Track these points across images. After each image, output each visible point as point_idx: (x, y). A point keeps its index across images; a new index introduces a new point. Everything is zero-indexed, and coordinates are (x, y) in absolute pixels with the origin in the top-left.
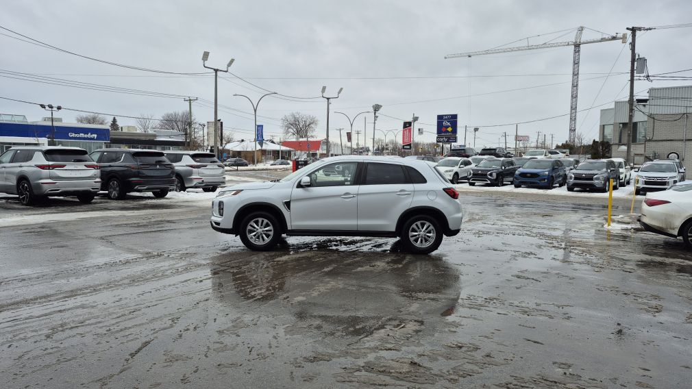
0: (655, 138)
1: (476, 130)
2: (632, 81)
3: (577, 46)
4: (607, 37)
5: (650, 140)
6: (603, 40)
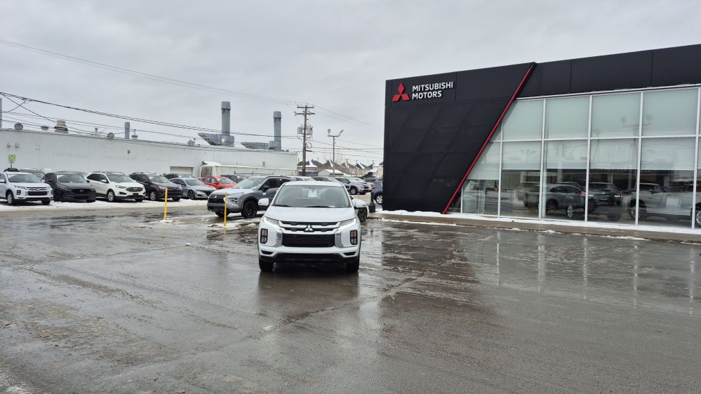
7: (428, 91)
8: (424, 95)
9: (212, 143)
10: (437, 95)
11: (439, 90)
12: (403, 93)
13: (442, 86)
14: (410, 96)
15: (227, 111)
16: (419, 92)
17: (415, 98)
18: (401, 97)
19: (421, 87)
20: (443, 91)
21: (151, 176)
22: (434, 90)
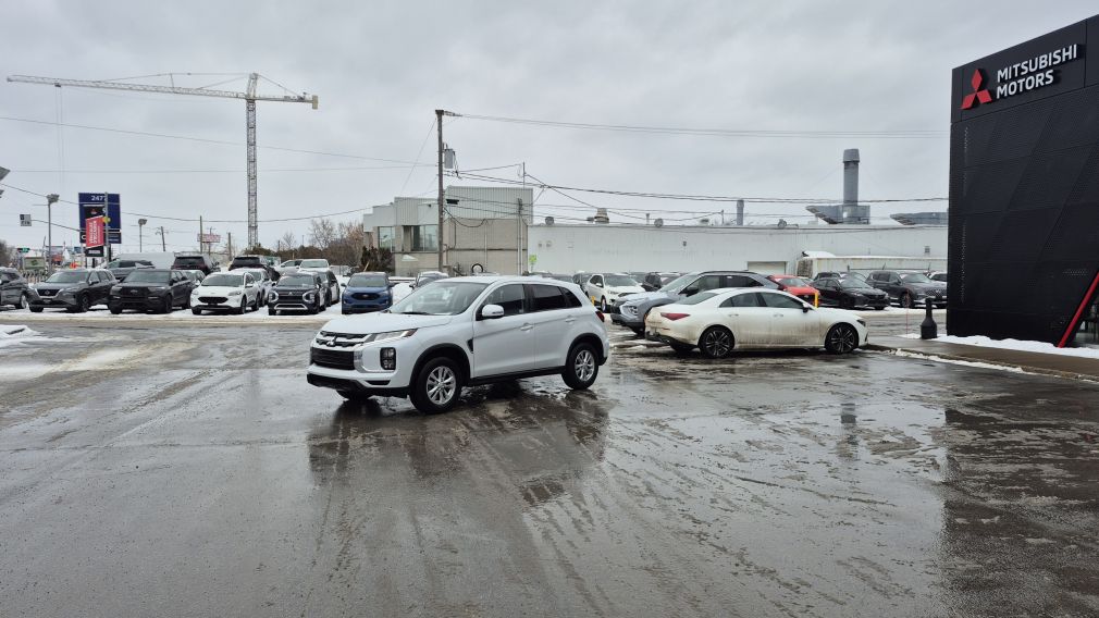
0: (457, 247)
1: (142, 222)
2: (441, 175)
3: (251, 101)
4: (291, 95)
5: (452, 249)
6: (286, 99)
7: (1025, 76)
8: (1018, 84)
9: (831, 222)
10: (1046, 79)
11: (1048, 68)
12: (980, 90)
13: (1054, 60)
14: (993, 93)
15: (852, 165)
16: (1008, 82)
17: (1002, 96)
18: (976, 98)
19: (1013, 70)
20: (1057, 71)
21: (663, 276)
22: (1039, 71)
